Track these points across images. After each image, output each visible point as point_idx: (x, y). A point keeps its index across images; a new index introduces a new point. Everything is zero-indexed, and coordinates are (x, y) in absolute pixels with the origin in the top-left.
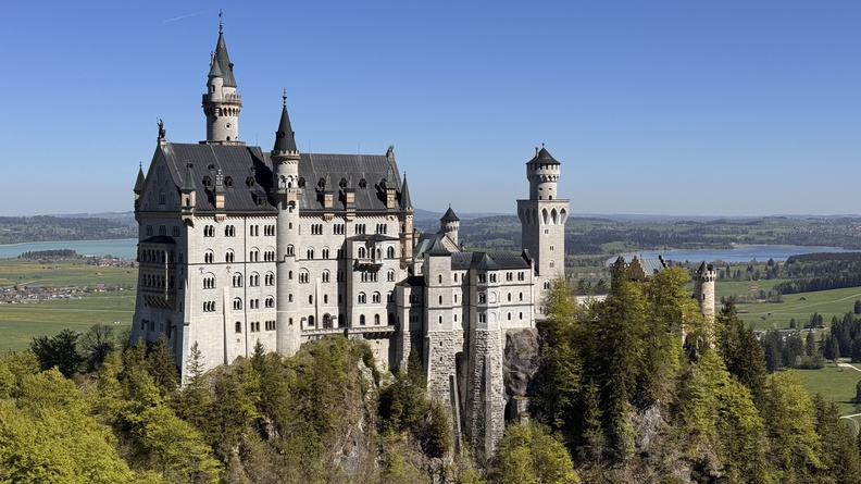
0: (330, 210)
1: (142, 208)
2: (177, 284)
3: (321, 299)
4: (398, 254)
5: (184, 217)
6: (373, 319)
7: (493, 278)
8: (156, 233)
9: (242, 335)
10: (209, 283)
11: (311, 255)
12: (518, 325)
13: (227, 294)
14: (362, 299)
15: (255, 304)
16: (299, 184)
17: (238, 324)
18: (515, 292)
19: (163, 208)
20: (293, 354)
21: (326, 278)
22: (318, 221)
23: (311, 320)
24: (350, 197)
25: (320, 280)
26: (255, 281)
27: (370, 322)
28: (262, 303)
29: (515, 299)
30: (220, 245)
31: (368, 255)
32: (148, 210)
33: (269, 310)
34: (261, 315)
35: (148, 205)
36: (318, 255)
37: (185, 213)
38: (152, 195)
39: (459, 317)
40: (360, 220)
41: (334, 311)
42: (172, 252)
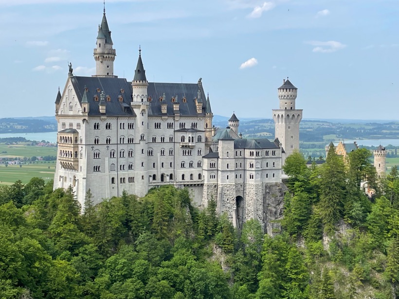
0: (165, 114)
1: (59, 113)
2: (79, 156)
4: (203, 140)
5: (83, 118)
6: (189, 177)
7: (257, 154)
8: (67, 127)
9: (115, 185)
10: (97, 155)
11: (154, 140)
12: (272, 181)
13: (106, 162)
14: (183, 165)
15: (122, 167)
17: (113, 179)
18: (270, 162)
19: (71, 113)
21: (162, 153)
22: (158, 121)
23: (154, 177)
24: (176, 107)
25: (159, 154)
26: (122, 154)
27: (187, 178)
29: (270, 166)
30: (103, 134)
31: (186, 141)
32: (63, 114)
33: (130, 171)
34: (126, 174)
35: (63, 111)
36: (158, 140)
37: (84, 116)
38: (65, 105)
39: (239, 176)
40: (183, 121)
41: (167, 171)
42: (76, 138)
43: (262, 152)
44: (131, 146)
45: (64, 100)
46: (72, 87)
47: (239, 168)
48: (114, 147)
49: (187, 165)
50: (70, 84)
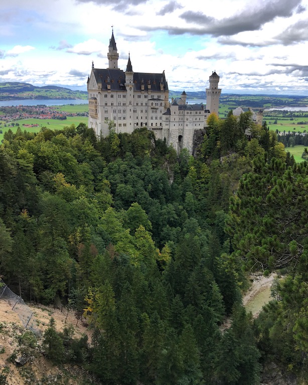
0: (143, 90)
3: (140, 118)
4: (163, 105)
6: (155, 124)
7: (191, 113)
8: (93, 96)
9: (116, 127)
10: (106, 112)
11: (137, 104)
12: (198, 128)
13: (112, 115)
14: (152, 118)
15: (120, 118)
16: (134, 82)
17: (115, 124)
18: (198, 118)
19: (94, 89)
20: (131, 133)
21: (142, 111)
22: (139, 94)
23: (137, 124)
24: (149, 87)
25: (140, 112)
26: (120, 111)
27: (154, 125)
28: (122, 118)
29: (198, 120)
30: (109, 100)
31: (154, 105)
33: (124, 120)
34: (122, 122)
35: (90, 88)
36: (140, 104)
37: (99, 90)
38: (91, 85)
39: (181, 125)
40: (153, 94)
41: (144, 121)
42: (96, 102)
43: (193, 112)
44: (124, 107)
45: (90, 82)
46: (93, 75)
47: (181, 120)
48: (115, 108)
49: (154, 118)
50: (93, 73)
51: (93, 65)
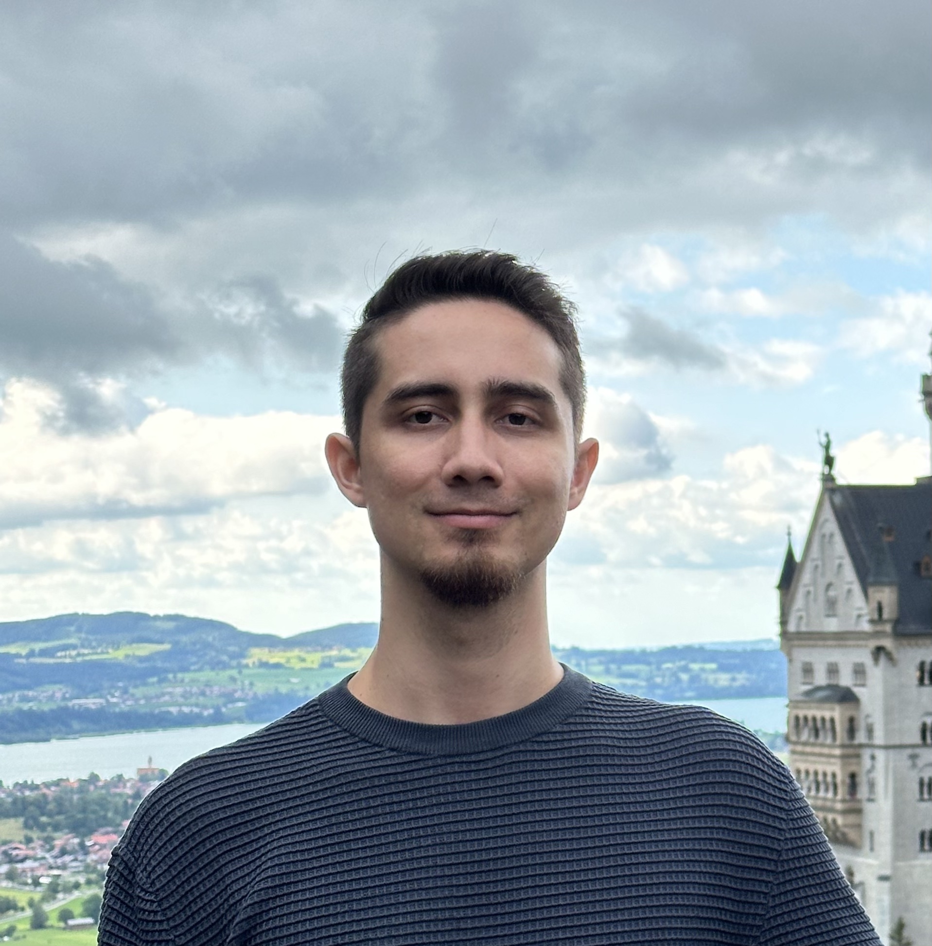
1: (792, 628)
2: (863, 792)
5: (873, 644)
8: (821, 678)
19: (832, 625)
32: (803, 629)
35: (804, 621)
37: (876, 634)
38: (812, 597)
42: (851, 720)
45: (806, 577)
46: (832, 526)
50: (828, 513)
51: (829, 461)
